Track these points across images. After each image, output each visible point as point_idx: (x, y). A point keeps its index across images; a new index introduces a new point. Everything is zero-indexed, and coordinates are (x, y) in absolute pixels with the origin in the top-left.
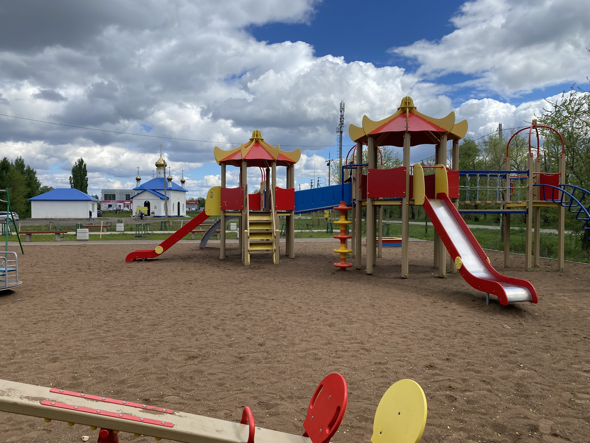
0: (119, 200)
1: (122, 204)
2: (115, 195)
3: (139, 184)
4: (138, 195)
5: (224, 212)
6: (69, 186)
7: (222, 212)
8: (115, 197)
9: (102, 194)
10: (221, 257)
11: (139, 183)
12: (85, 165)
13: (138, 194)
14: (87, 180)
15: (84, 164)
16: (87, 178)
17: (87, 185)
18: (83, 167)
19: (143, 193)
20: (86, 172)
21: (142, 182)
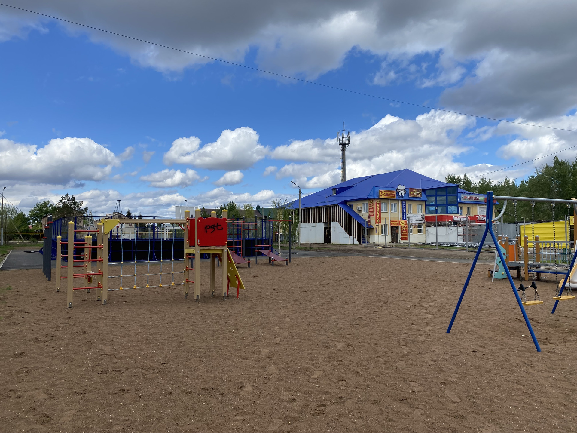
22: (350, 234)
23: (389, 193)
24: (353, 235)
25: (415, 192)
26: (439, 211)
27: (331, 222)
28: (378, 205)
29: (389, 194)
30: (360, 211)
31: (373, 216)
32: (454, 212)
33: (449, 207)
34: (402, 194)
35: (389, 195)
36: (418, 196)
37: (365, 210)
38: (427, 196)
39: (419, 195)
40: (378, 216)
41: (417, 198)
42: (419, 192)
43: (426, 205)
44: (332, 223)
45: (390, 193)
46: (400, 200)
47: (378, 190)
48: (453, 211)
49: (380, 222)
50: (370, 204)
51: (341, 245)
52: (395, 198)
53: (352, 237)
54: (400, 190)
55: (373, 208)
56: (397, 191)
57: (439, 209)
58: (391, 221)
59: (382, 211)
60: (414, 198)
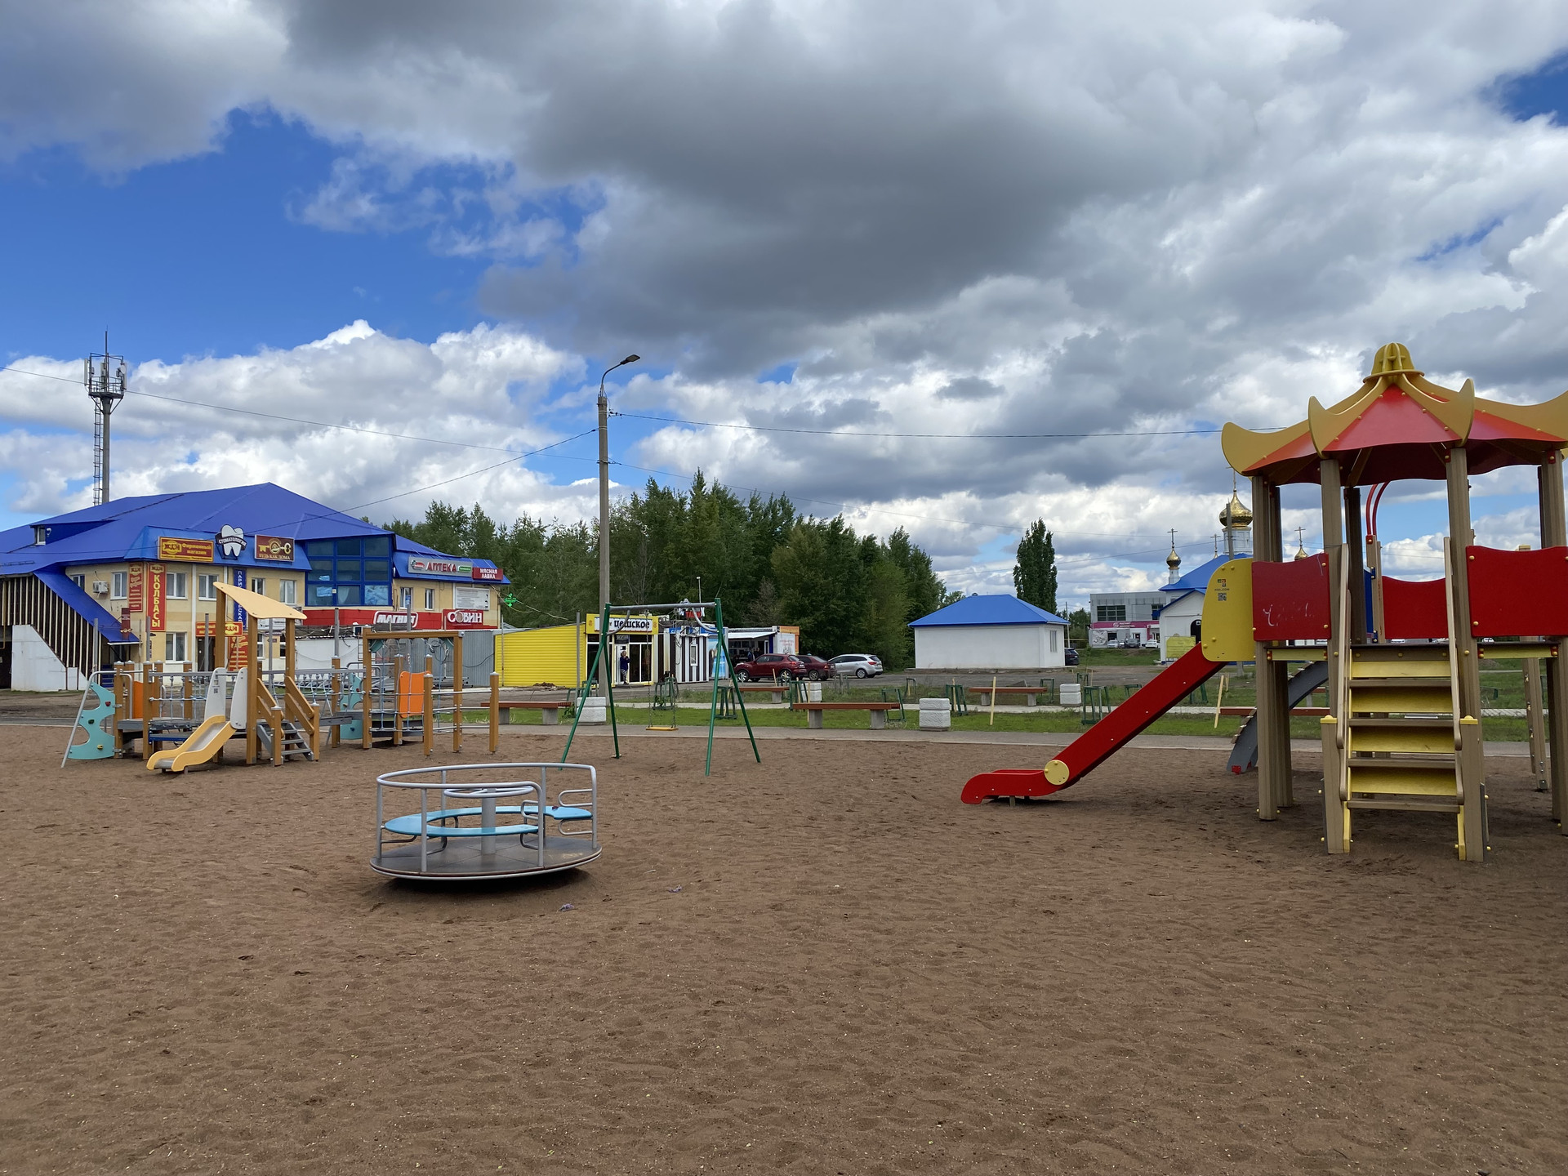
0: (1135, 620)
1: (1142, 631)
2: (1124, 607)
3: (1175, 576)
4: (1176, 605)
5: (1266, 649)
6: (1013, 591)
7: (1258, 647)
8: (1124, 613)
9: (1092, 605)
10: (1263, 810)
11: (1175, 571)
12: (1049, 536)
13: (1174, 602)
14: (1055, 573)
15: (1046, 533)
16: (1054, 568)
17: (1055, 586)
18: (1044, 539)
19: (1185, 599)
20: (1052, 552)
21: (1183, 571)
22: (67, 661)
23: (190, 546)
24: (77, 665)
25: (275, 546)
26: (342, 597)
27: (11, 626)
28: (156, 578)
29: (193, 549)
30: (105, 595)
31: (139, 609)
32: (381, 602)
33: (367, 587)
34: (232, 550)
35: (192, 552)
36: (282, 558)
37: (117, 594)
38: (309, 558)
39: (286, 555)
40: (156, 609)
41: (278, 562)
42: (285, 548)
43: (307, 582)
44: (15, 628)
45: (194, 546)
46: (228, 566)
47: (157, 536)
48: (376, 598)
49: (162, 628)
50: (132, 576)
51: (37, 693)
52: (210, 560)
53: (73, 671)
54: (226, 540)
55: (140, 587)
56: (217, 543)
57: (343, 594)
58: (197, 624)
59: (168, 597)
60: (270, 561)
